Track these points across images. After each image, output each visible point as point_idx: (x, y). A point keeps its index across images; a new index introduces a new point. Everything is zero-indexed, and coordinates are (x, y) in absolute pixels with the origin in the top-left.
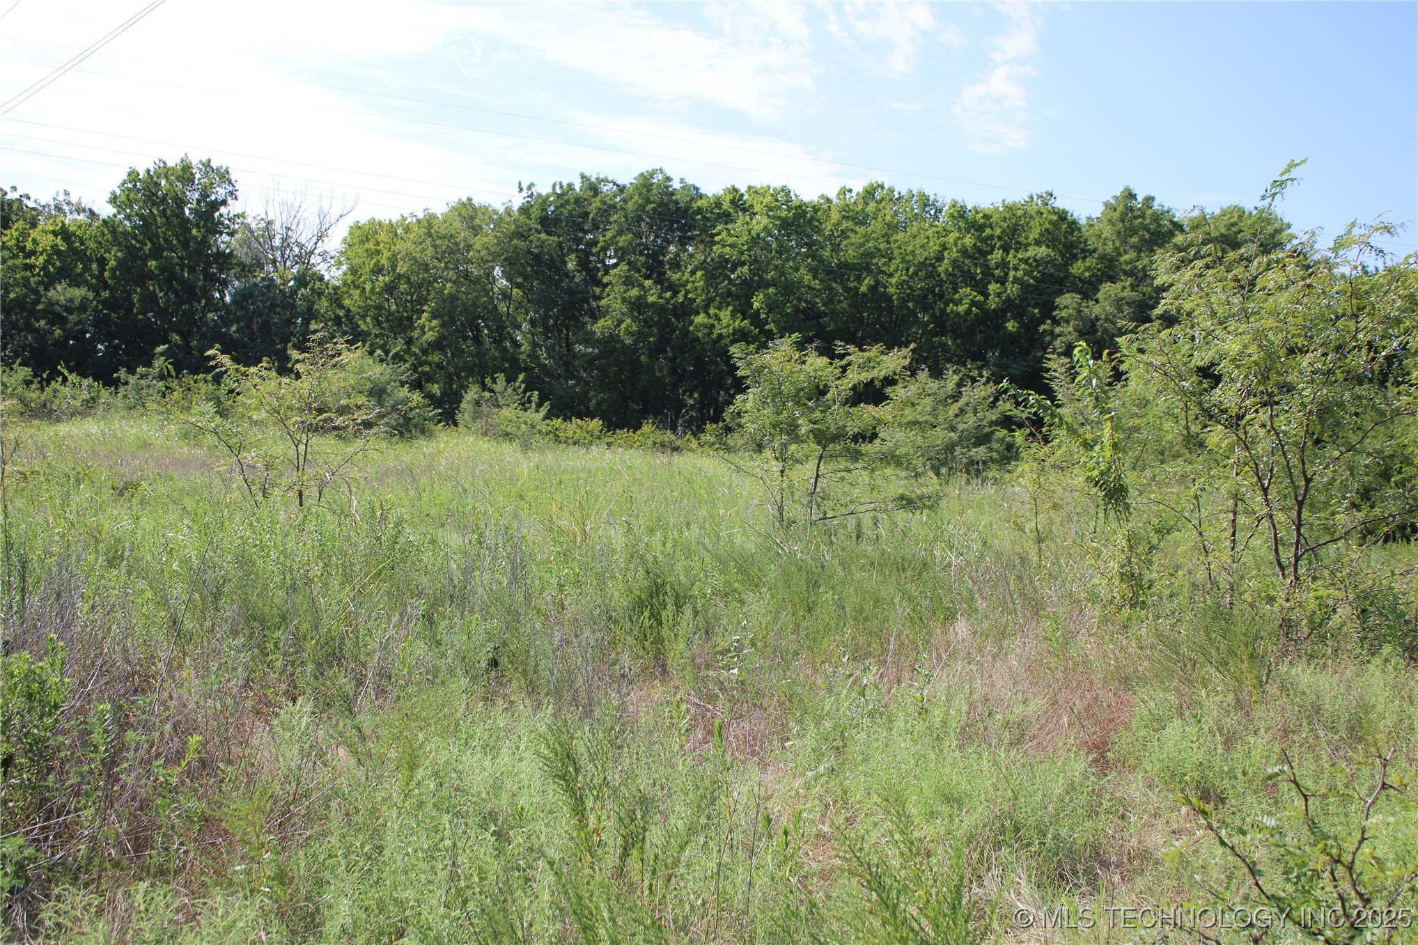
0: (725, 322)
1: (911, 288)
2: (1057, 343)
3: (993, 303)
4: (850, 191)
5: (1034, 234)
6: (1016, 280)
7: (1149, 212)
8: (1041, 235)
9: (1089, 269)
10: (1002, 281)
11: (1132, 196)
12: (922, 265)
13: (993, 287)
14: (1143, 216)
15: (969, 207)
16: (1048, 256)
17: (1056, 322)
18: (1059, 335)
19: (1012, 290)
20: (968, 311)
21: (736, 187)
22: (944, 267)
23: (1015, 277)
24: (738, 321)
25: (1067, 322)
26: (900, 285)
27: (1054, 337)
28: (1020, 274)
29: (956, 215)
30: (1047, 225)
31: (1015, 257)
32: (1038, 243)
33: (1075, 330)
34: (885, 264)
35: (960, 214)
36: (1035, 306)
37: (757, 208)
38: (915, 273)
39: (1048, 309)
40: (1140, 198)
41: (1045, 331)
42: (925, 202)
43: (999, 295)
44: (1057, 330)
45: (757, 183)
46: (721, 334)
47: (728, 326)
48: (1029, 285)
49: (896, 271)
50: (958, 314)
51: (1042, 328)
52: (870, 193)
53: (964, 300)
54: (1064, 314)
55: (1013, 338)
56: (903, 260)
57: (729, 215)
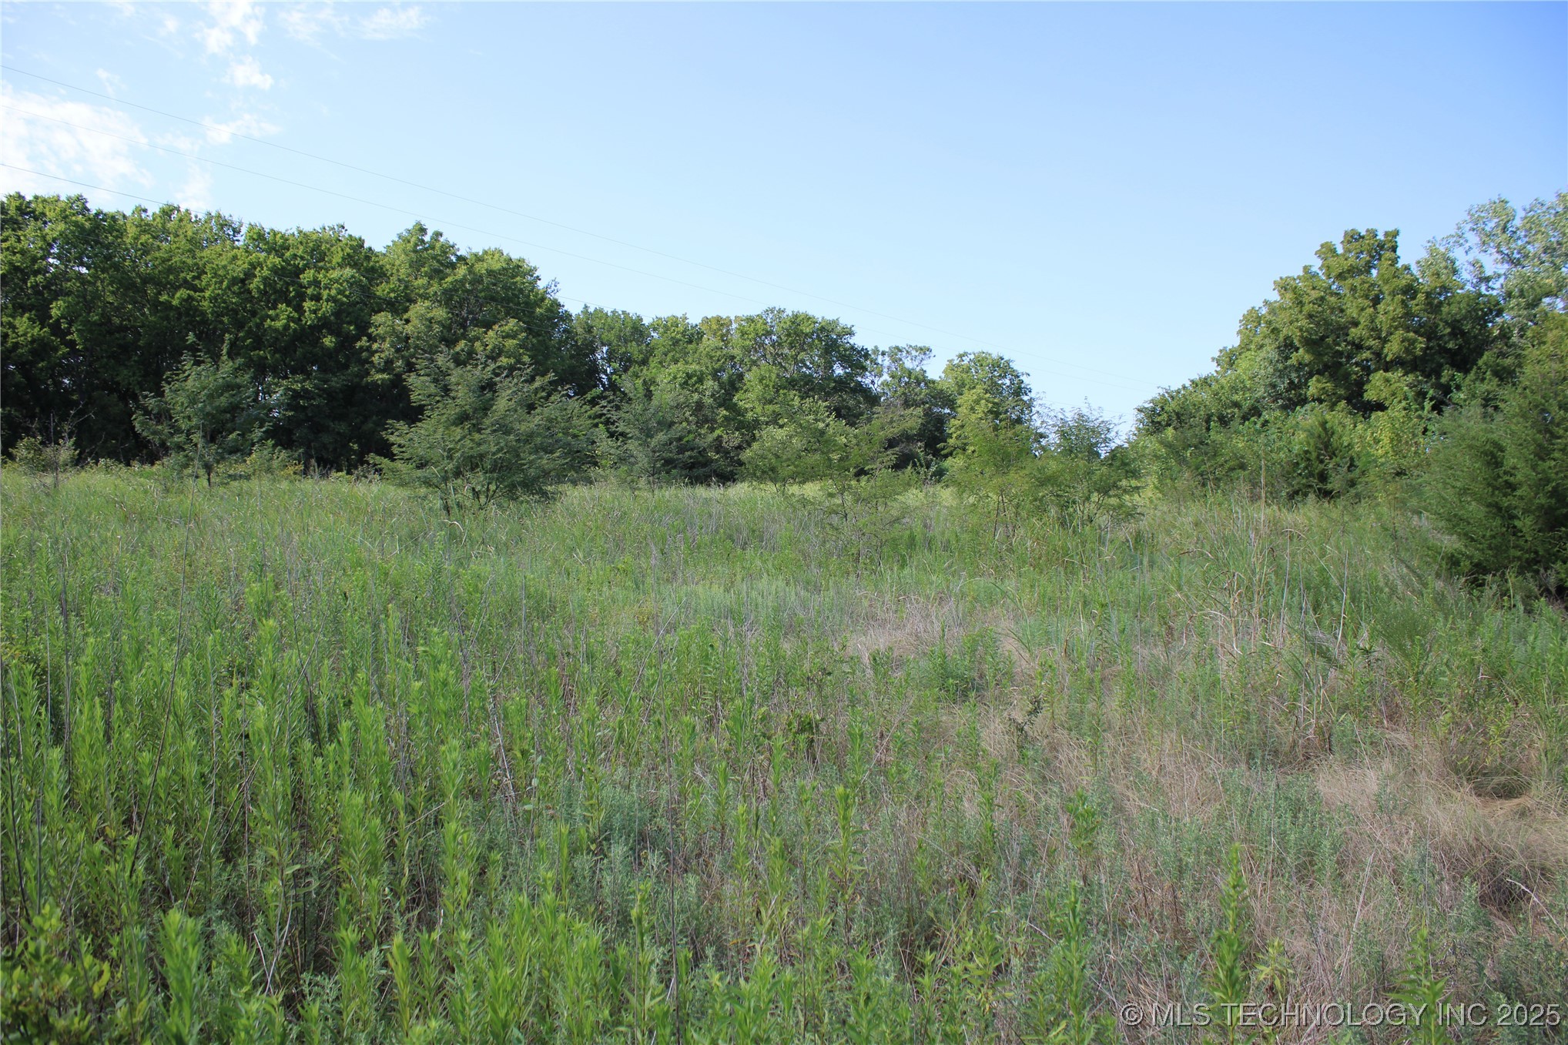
0: (21, 331)
1: (224, 302)
2: (376, 359)
3: (309, 319)
4: (145, 211)
5: (337, 259)
6: (329, 299)
7: (438, 245)
8: (343, 259)
9: (392, 290)
10: (317, 298)
11: (423, 230)
12: (234, 281)
13: (308, 305)
14: (433, 248)
15: (267, 230)
16: (353, 277)
17: (372, 339)
18: (376, 351)
19: (326, 307)
20: (286, 327)
21: (22, 194)
22: (255, 284)
23: (329, 295)
24: (37, 329)
25: (384, 339)
26: (214, 299)
27: (373, 353)
28: (333, 292)
29: (255, 237)
30: (348, 250)
31: (325, 277)
32: (341, 266)
33: (392, 346)
34: (194, 278)
35: (259, 237)
36: (350, 323)
37: (50, 215)
38: (229, 288)
39: (363, 328)
40: (430, 233)
41: (361, 347)
42: (224, 224)
43: (315, 312)
44: (375, 346)
45: (44, 193)
46: (17, 343)
47: (25, 334)
48: (343, 304)
49: (209, 285)
50: (276, 330)
51: (358, 345)
52: (167, 212)
53: (281, 317)
54: (381, 331)
55: (329, 353)
56: (216, 275)
57: (16, 222)
